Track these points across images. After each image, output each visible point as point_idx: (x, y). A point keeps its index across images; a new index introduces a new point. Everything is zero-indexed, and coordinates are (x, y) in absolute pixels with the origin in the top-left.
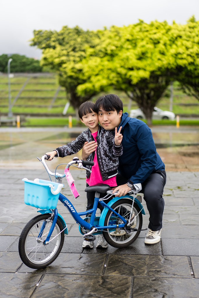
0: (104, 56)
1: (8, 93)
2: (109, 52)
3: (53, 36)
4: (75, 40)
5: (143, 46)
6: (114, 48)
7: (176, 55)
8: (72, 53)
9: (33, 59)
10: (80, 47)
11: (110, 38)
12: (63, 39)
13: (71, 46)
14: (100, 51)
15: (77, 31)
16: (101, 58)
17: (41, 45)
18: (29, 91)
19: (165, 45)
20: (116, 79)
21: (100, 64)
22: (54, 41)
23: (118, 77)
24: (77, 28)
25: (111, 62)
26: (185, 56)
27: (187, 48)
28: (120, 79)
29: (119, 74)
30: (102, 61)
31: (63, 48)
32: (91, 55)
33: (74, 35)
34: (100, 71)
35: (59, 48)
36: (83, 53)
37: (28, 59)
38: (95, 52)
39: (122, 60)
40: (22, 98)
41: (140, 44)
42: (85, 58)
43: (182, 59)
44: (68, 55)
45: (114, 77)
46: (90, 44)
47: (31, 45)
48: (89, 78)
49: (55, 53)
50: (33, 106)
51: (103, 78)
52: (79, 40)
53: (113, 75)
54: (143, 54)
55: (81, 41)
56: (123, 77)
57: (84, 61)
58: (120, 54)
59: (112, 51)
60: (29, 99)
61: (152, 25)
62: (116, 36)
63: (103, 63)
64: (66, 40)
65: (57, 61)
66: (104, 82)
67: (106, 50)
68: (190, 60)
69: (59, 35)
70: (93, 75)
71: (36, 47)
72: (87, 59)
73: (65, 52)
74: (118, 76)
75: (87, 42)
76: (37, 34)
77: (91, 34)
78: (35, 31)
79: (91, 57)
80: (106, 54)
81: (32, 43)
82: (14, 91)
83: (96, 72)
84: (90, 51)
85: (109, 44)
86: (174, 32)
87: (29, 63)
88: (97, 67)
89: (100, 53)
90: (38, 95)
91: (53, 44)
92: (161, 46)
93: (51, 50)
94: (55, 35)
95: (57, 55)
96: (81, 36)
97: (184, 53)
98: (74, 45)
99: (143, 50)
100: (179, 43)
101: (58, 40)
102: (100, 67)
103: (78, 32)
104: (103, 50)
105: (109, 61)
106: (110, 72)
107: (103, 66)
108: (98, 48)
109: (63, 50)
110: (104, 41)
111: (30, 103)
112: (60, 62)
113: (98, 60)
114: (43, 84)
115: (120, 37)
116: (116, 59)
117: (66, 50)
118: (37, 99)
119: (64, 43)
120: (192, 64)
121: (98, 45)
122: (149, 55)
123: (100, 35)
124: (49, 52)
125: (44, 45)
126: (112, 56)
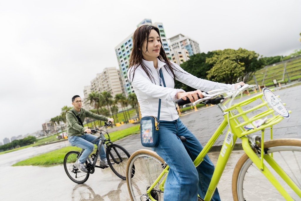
1: (277, 73)
9: (272, 57)
18: (290, 69)
37: (268, 58)
40: (288, 73)
50: (296, 75)
60: (292, 72)
82: (280, 71)
87: (271, 59)
90: (296, 69)
111: (293, 74)
114: (296, 63)
118: (296, 71)
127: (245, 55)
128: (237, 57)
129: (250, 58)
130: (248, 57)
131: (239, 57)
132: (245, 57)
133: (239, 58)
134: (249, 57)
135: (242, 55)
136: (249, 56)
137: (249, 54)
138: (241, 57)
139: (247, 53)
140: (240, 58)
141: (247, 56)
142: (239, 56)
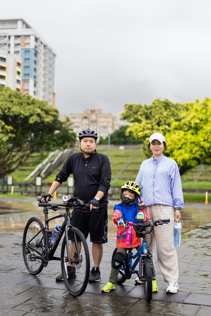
0: (189, 130)
2: (193, 125)
3: (141, 110)
4: (161, 113)
6: (198, 121)
8: (156, 127)
10: (165, 121)
11: (197, 110)
12: (151, 113)
13: (156, 119)
14: (185, 124)
15: (165, 105)
16: (185, 131)
17: (130, 118)
20: (199, 153)
21: (183, 138)
23: (202, 151)
24: (166, 101)
25: (195, 135)
28: (203, 153)
29: (202, 147)
30: (185, 135)
31: (148, 121)
32: (176, 129)
33: (161, 109)
34: (182, 145)
35: (144, 121)
36: (167, 127)
38: (179, 125)
39: (206, 133)
40: (129, 171)
42: (169, 131)
44: (152, 129)
45: (196, 151)
46: (176, 118)
47: (121, 119)
48: (172, 151)
49: (140, 127)
51: (186, 152)
52: (165, 113)
53: (196, 148)
55: (167, 115)
56: (207, 151)
57: (167, 134)
58: (204, 127)
59: (196, 124)
62: (203, 108)
63: (186, 137)
64: (153, 113)
65: (141, 134)
66: (187, 156)
67: (191, 124)
69: (147, 109)
70: (175, 148)
71: (126, 121)
72: (172, 132)
73: (149, 126)
74: (201, 149)
75: (173, 115)
76: (128, 108)
77: (180, 107)
78: (126, 105)
79: (176, 131)
80: (190, 128)
81: (122, 117)
82: (122, 163)
83: (180, 146)
84: (175, 124)
85: (194, 117)
88: (180, 140)
89: (185, 126)
91: (140, 118)
93: (137, 123)
94: (143, 109)
95: (141, 129)
96: (168, 110)
98: (159, 118)
101: (145, 114)
102: (183, 141)
103: (167, 105)
104: (187, 123)
105: (193, 134)
106: (193, 145)
107: (186, 139)
108: (183, 121)
109: (148, 124)
110: (189, 114)
112: (144, 135)
113: (182, 133)
115: (207, 110)
116: (200, 132)
117: (151, 123)
119: (151, 117)
121: (184, 118)
123: (190, 107)
124: (134, 126)
125: (132, 119)
126: (197, 129)
127: (22, 112)
128: (6, 111)
129: (31, 121)
130: (27, 118)
131: (9, 111)
132: (20, 114)
133: (8, 114)
134: (31, 119)
135: (16, 109)
136: (31, 115)
137: (32, 112)
138: (13, 112)
139: (30, 109)
140: (11, 114)
141: (27, 114)
142: (9, 109)
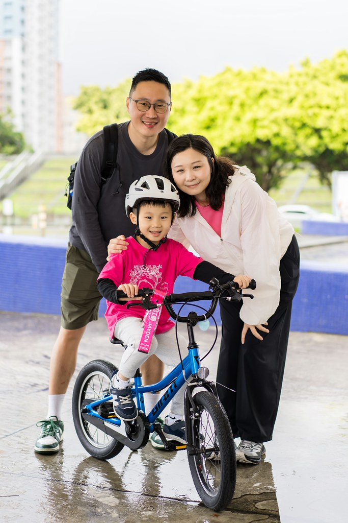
5: (212, 109)
7: (255, 122)
19: (242, 105)
22: (96, 103)
26: (266, 123)
27: (272, 110)
41: (209, 104)
43: (263, 127)
54: (213, 120)
61: (239, 74)
68: (275, 129)
86: (258, 87)
92: (236, 108)
97: (264, 119)
99: (212, 114)
100: (262, 102)
120: (277, 135)
122: (219, 122)
